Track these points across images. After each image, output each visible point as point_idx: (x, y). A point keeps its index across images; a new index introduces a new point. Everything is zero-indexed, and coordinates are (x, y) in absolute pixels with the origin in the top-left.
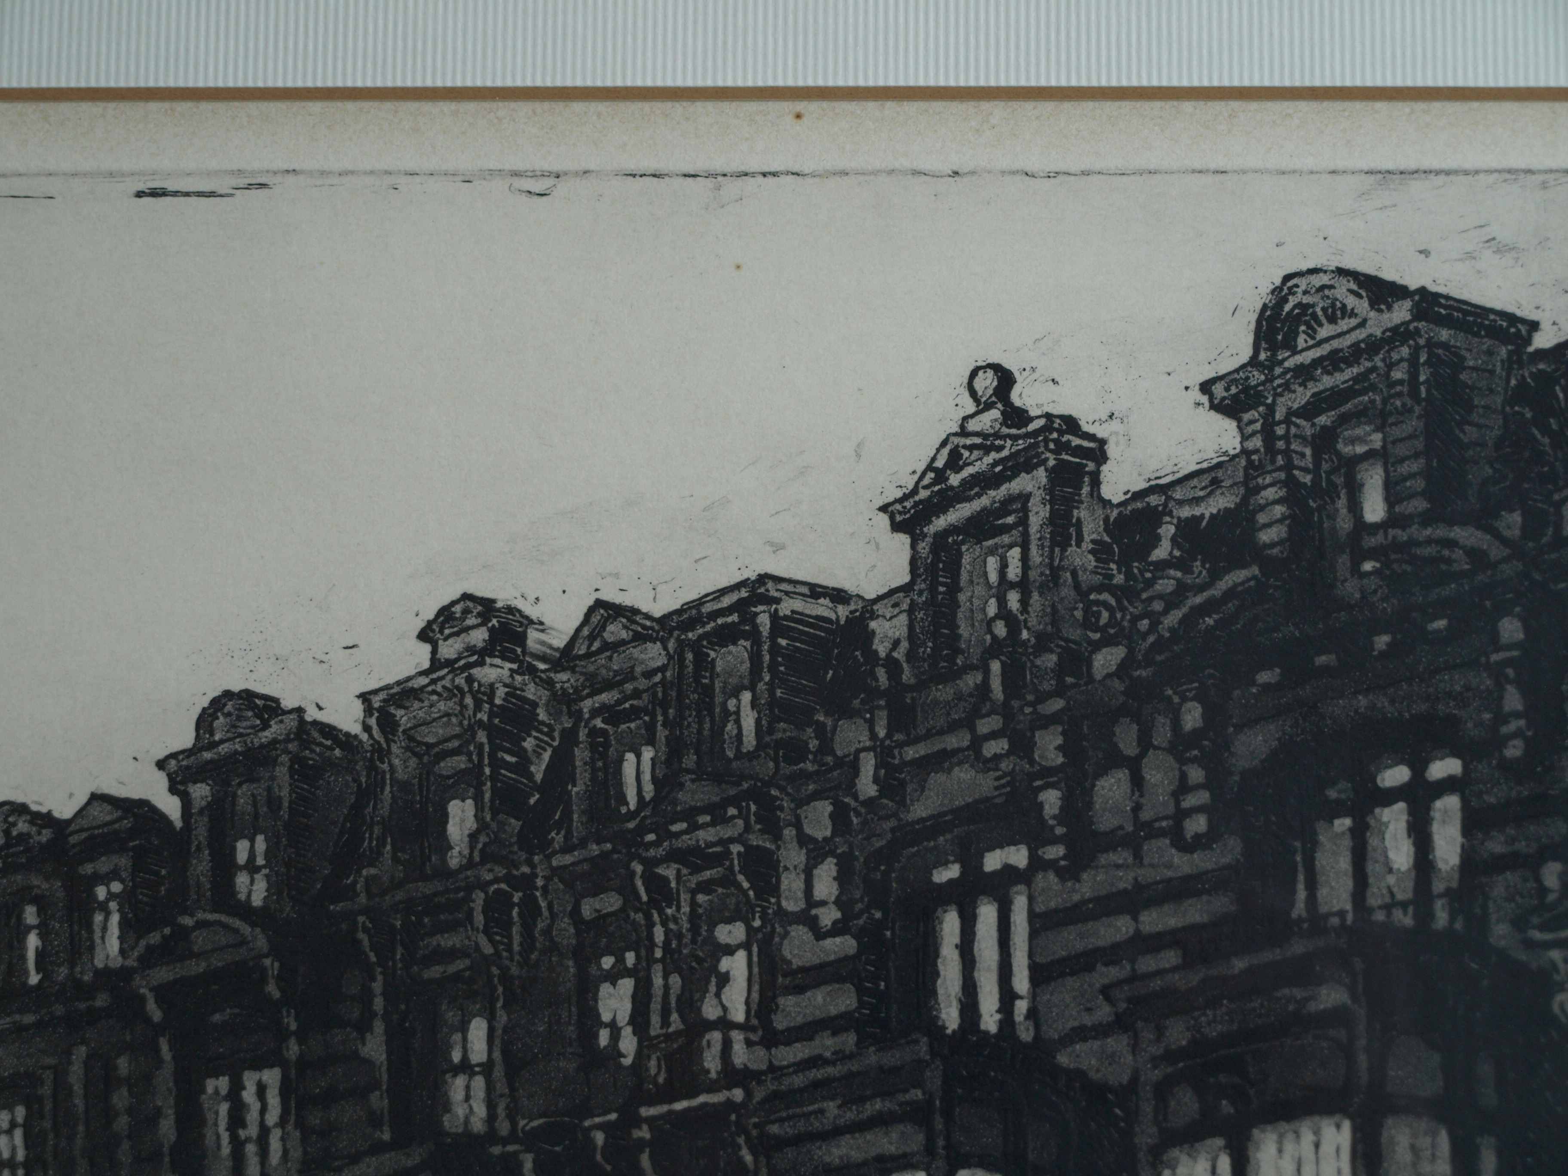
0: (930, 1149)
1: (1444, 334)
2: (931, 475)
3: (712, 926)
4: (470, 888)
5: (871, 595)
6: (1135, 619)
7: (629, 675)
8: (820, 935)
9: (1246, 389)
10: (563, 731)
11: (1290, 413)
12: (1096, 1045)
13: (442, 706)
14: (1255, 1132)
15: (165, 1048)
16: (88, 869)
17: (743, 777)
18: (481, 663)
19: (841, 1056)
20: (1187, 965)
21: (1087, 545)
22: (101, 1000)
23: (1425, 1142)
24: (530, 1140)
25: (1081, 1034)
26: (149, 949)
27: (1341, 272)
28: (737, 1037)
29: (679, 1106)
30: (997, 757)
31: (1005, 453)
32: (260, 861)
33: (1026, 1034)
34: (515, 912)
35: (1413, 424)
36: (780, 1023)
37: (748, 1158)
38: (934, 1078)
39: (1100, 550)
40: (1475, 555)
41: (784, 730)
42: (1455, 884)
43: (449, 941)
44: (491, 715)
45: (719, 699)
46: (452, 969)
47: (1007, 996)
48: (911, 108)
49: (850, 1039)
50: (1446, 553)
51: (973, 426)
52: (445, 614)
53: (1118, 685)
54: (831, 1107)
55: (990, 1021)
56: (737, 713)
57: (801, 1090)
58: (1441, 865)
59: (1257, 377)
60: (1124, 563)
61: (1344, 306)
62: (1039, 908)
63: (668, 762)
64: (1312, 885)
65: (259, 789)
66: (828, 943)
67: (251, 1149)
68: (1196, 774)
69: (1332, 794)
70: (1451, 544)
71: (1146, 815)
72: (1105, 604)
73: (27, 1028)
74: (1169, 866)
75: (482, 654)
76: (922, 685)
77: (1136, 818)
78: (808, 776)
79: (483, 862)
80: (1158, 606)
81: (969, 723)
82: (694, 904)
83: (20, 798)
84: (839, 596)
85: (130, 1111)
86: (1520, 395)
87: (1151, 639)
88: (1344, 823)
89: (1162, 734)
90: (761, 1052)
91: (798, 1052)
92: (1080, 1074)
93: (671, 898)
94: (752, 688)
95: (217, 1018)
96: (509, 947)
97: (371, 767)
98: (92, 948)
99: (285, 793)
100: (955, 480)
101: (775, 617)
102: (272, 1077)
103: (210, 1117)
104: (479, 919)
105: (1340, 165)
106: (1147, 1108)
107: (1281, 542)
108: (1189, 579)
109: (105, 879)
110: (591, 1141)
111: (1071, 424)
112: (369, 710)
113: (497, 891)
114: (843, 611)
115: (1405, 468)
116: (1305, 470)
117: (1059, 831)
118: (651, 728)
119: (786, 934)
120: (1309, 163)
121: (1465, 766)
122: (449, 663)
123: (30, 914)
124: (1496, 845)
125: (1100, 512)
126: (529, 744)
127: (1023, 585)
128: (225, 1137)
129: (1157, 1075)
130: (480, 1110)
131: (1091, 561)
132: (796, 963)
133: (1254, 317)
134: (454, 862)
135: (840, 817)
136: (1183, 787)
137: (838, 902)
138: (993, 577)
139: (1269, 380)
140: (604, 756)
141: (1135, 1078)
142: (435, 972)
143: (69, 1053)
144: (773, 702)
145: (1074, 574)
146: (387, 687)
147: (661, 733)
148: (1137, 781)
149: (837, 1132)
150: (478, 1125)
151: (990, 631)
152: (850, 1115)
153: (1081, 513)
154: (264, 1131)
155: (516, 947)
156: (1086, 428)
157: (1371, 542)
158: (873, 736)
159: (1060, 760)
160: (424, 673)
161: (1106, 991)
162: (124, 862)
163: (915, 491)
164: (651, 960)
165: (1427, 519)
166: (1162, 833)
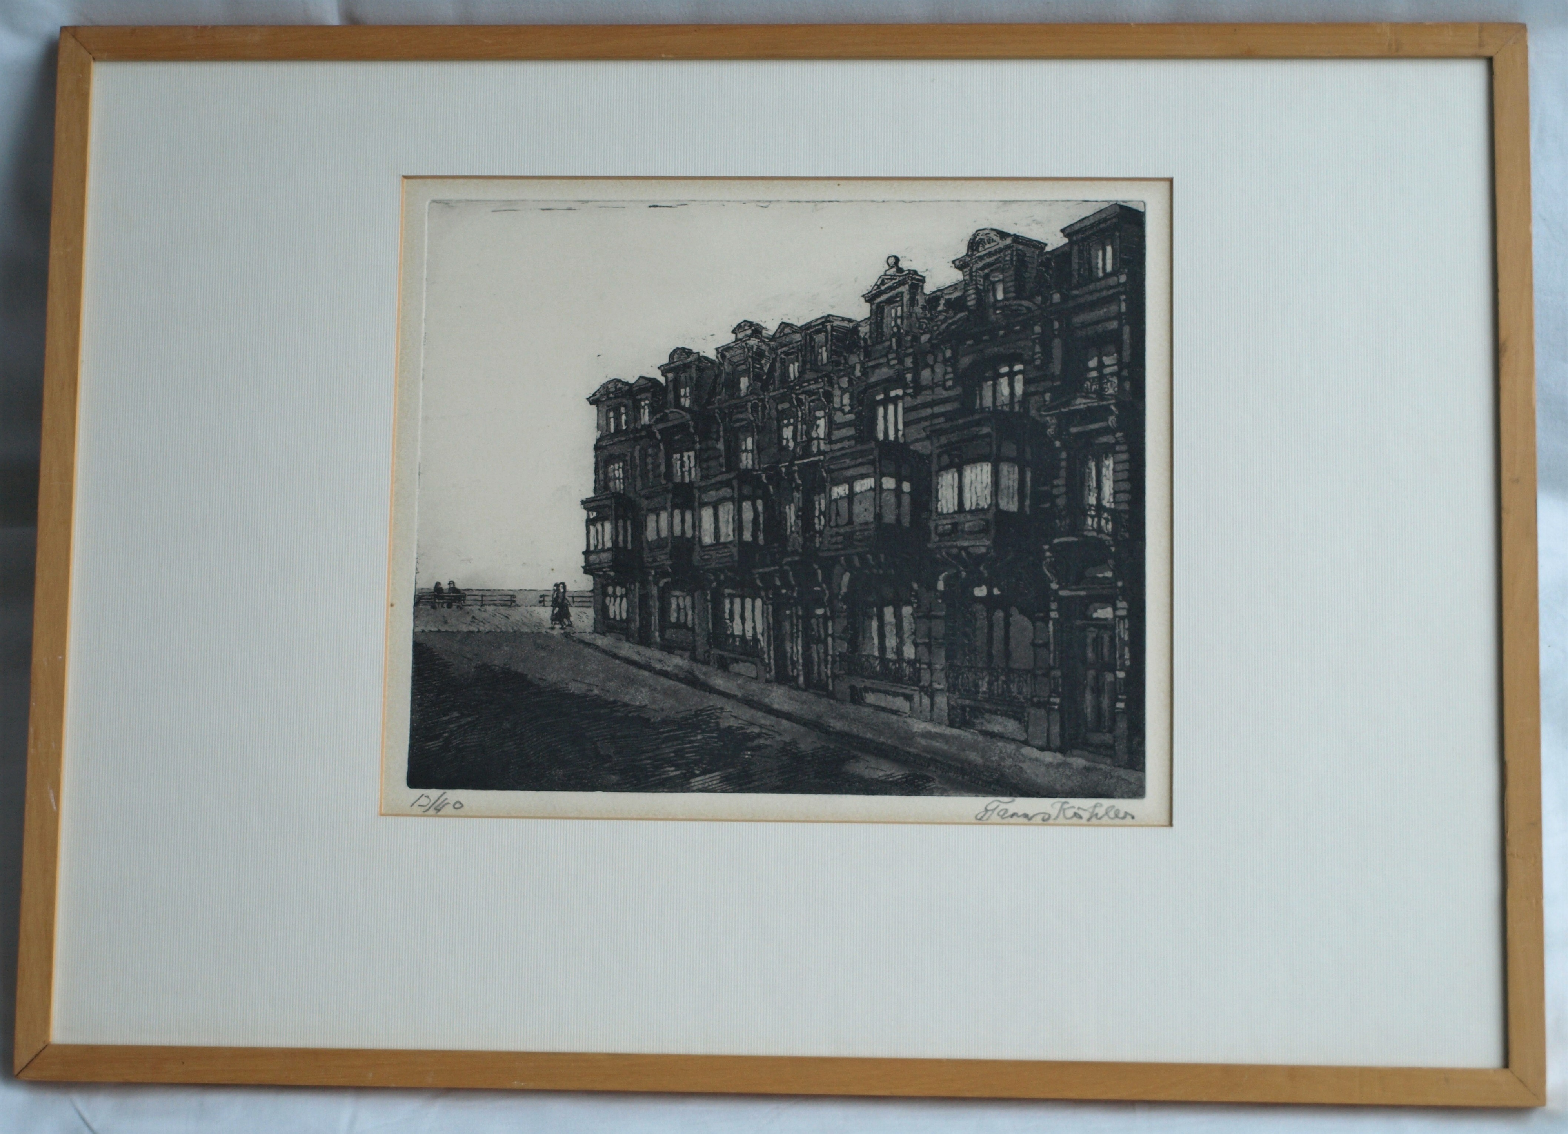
0: (875, 472)
1: (1021, 247)
2: (876, 287)
3: (815, 411)
4: (747, 401)
5: (859, 320)
6: (933, 326)
7: (791, 343)
8: (845, 414)
9: (965, 262)
10: (773, 359)
11: (978, 269)
12: (921, 443)
13: (739, 351)
14: (964, 467)
15: (662, 447)
16: (639, 397)
17: (823, 371)
18: (749, 340)
19: (850, 447)
20: (946, 421)
21: (920, 306)
22: (644, 433)
23: (1011, 469)
24: (765, 470)
25: (917, 440)
26: (657, 419)
27: (992, 230)
28: (822, 442)
29: (805, 461)
30: (894, 365)
31: (897, 280)
32: (688, 395)
33: (901, 440)
34: (760, 408)
35: (1011, 272)
36: (833, 438)
37: (825, 475)
38: (876, 453)
39: (923, 308)
40: (1028, 308)
41: (835, 358)
42: (1020, 399)
43: (741, 416)
44: (752, 354)
45: (816, 349)
46: (742, 424)
47: (897, 430)
48: (871, 182)
49: (853, 442)
50: (1020, 308)
51: (888, 273)
52: (739, 326)
53: (928, 345)
54: (848, 461)
55: (892, 437)
56: (822, 353)
57: (839, 457)
58: (1017, 394)
59: (968, 259)
60: (930, 311)
61: (993, 240)
62: (906, 406)
63: (802, 367)
64: (981, 399)
65: (687, 375)
66: (847, 416)
67: (686, 473)
68: (949, 369)
69: (987, 375)
70: (1022, 306)
71: (935, 381)
72: (924, 322)
73: (622, 441)
74: (942, 394)
75: (750, 337)
76: (873, 345)
77: (933, 382)
78: (841, 370)
79: (751, 394)
80: (939, 323)
81: (886, 356)
82: (809, 406)
83: (619, 378)
84: (850, 320)
85: (652, 463)
86: (1041, 264)
87: (937, 332)
88: (990, 383)
89: (940, 358)
90: (828, 446)
91: (839, 446)
92: (916, 451)
93: (803, 404)
94: (826, 346)
95: (676, 438)
96: (758, 417)
97: (719, 368)
98: (640, 419)
99: (695, 375)
100: (883, 288)
101: (832, 327)
102: (692, 454)
103: (675, 465)
104: (750, 410)
105: (992, 199)
106: (935, 461)
107: (974, 305)
108: (948, 315)
109: (644, 400)
110: (781, 470)
111: (915, 272)
112: (718, 353)
113: (755, 403)
114: (851, 325)
115: (1010, 284)
116: (981, 285)
117: (911, 385)
118: (797, 357)
119: (835, 414)
120: (984, 198)
121: (1024, 367)
122: (740, 339)
123: (623, 410)
124: (1032, 389)
125: (923, 297)
126: (763, 362)
127: (902, 317)
128: (679, 471)
129: (937, 451)
130: (750, 462)
131: (921, 311)
132: (838, 421)
133: (967, 243)
134: (742, 394)
135: (850, 382)
136: (946, 373)
137: (850, 405)
138: (893, 315)
139: (971, 260)
140: (784, 365)
141: (932, 453)
142: (737, 425)
143: (634, 448)
144: (832, 350)
145: (916, 314)
146: (723, 346)
147: (800, 359)
148: (933, 371)
149: (849, 468)
150: (750, 466)
151: (892, 330)
152: (853, 463)
153: (918, 297)
154: (690, 468)
155: (760, 417)
156: (920, 273)
157: (999, 305)
158: (860, 359)
159: (911, 366)
160: (735, 342)
161: (924, 429)
162: (649, 395)
163: (871, 292)
164: (798, 421)
165: (1015, 299)
166: (939, 386)
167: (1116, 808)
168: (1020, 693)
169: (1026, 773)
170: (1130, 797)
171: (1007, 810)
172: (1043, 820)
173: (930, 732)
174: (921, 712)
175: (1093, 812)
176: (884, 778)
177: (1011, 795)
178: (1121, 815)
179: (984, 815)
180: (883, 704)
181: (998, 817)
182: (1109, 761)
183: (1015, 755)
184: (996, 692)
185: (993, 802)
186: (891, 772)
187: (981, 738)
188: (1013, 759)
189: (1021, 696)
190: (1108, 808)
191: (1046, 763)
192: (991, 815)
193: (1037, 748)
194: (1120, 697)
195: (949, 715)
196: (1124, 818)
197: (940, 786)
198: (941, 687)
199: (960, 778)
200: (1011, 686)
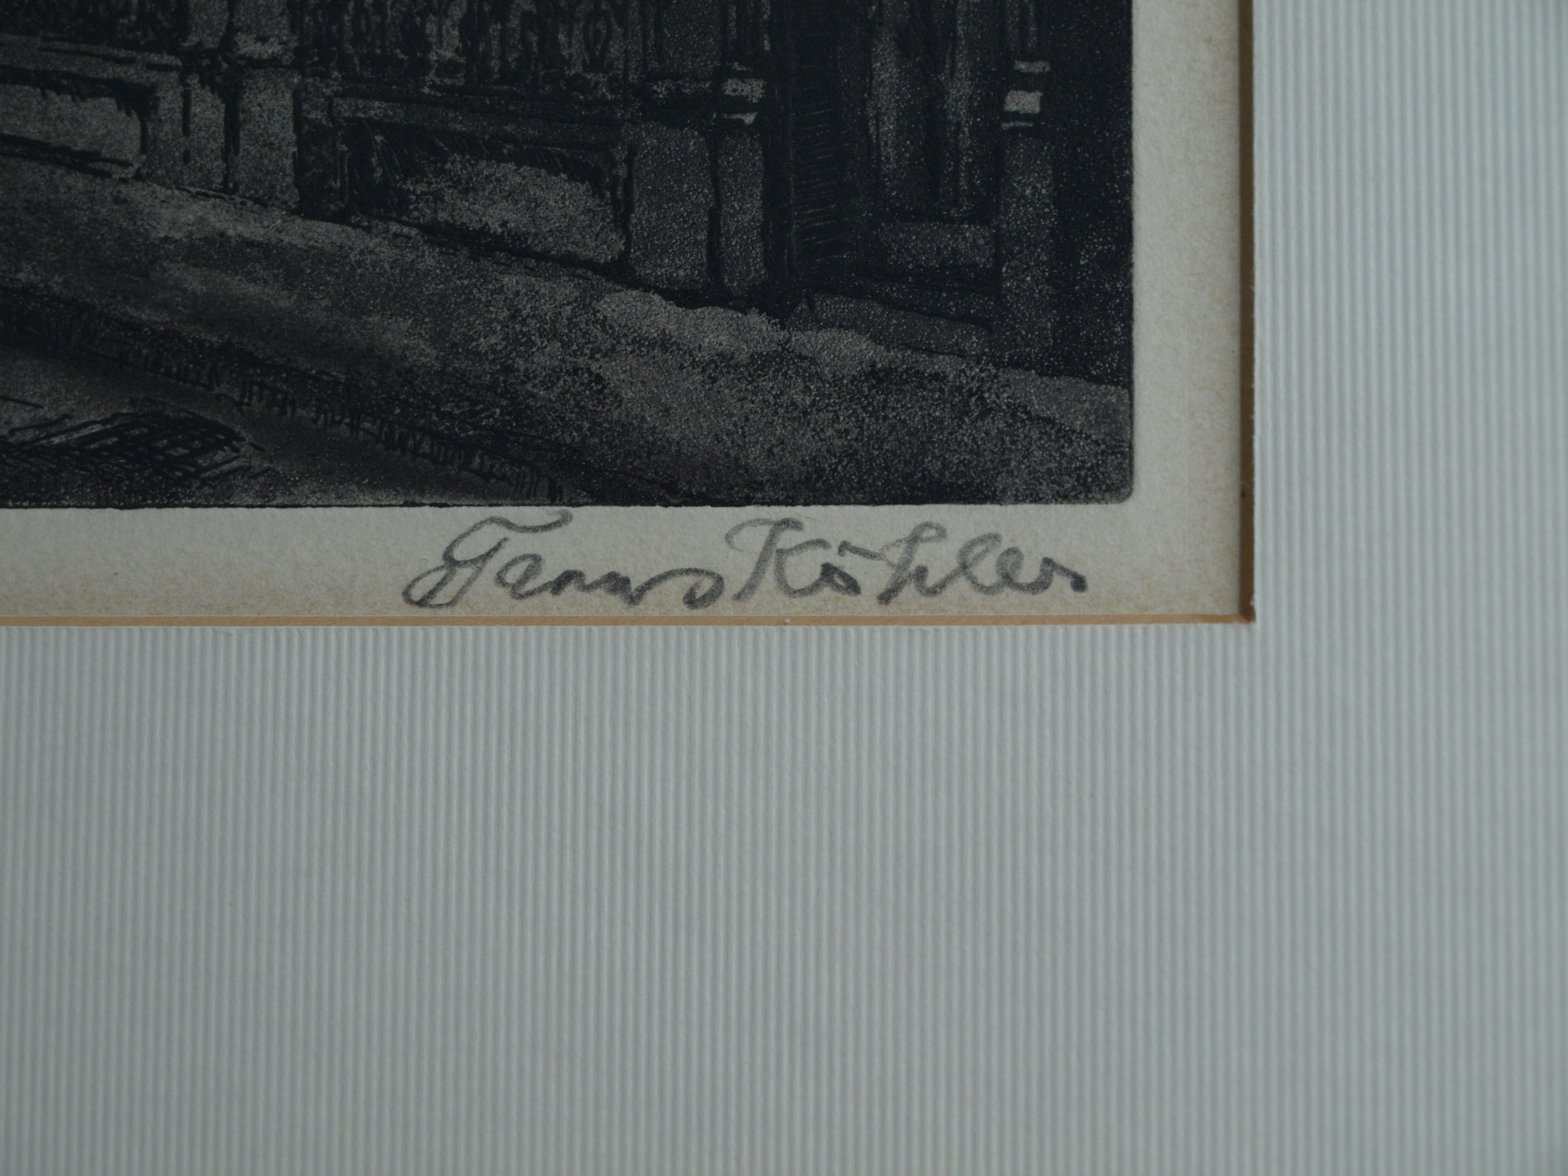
167: (1005, 545)
168: (596, 64)
169: (618, 400)
170: (1064, 497)
171: (537, 559)
172: (691, 600)
173: (222, 234)
174: (186, 157)
175: (902, 567)
176: (29, 435)
177: (554, 497)
178: (1029, 573)
179: (442, 583)
180: (32, 131)
181: (502, 593)
182: (973, 343)
183: (572, 324)
184: (495, 64)
185: (476, 527)
186: (63, 409)
187: (430, 259)
188: (565, 345)
189: (602, 78)
190: (972, 544)
191: (703, 356)
192: (470, 582)
193: (668, 295)
194: (1022, 66)
195: (300, 166)
196: (1040, 585)
197: (256, 463)
198: (272, 49)
199: (344, 430)
200: (562, 38)
